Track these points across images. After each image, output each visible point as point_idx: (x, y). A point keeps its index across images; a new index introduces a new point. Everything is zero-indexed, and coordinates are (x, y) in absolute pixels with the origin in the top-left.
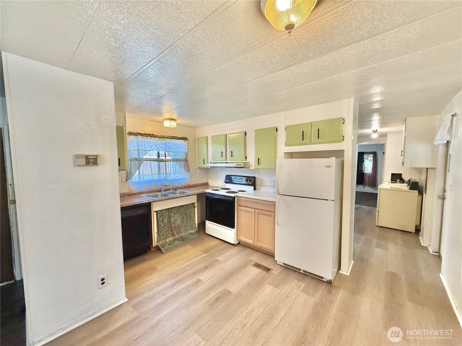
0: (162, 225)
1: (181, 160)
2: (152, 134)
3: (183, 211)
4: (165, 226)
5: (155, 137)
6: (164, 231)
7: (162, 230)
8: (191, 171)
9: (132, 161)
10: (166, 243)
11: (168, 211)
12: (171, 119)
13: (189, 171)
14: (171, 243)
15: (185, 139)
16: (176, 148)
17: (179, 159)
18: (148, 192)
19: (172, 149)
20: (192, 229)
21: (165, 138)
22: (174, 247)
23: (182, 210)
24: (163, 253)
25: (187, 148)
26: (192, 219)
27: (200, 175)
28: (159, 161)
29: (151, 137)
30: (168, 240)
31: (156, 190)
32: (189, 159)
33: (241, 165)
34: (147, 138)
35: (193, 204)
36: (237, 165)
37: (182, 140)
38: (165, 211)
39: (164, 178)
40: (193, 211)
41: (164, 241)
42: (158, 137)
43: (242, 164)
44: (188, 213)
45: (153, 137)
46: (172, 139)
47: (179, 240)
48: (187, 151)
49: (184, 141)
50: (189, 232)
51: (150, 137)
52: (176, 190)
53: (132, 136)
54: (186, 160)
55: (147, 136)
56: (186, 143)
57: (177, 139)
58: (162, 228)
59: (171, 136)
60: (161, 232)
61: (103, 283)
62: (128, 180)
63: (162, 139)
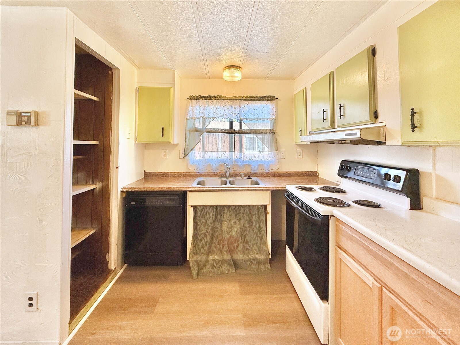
0: (203, 230)
1: (264, 132)
2: (219, 96)
3: (245, 215)
4: (207, 234)
5: (224, 100)
6: (205, 240)
7: (203, 238)
8: (282, 150)
9: (191, 133)
10: (207, 261)
11: (215, 210)
12: (230, 66)
13: (277, 150)
14: (215, 265)
15: (272, 98)
16: (255, 114)
17: (260, 130)
18: (209, 174)
19: (250, 115)
20: (259, 251)
21: (238, 100)
22: (217, 274)
23: (243, 213)
24: (192, 278)
25: (274, 113)
26: (261, 233)
27: (299, 157)
28: (231, 132)
29: (218, 100)
30: (211, 257)
31: (222, 173)
32: (278, 131)
33: (356, 134)
34: (212, 102)
35: (265, 206)
36: (346, 135)
37: (265, 100)
38: (211, 209)
39: (235, 158)
40: (264, 219)
41: (204, 257)
42: (227, 100)
43: (358, 132)
44: (255, 220)
45: (220, 100)
46: (248, 100)
47: (230, 265)
48: (274, 117)
49: (269, 102)
50: (251, 256)
51: (216, 100)
52: (250, 177)
53: (193, 100)
54: (273, 132)
55: (212, 100)
56: (274, 104)
57: (256, 100)
58: (203, 235)
59: (247, 97)
60: (201, 240)
61: (31, 305)
62: (185, 156)
63: (233, 102)
